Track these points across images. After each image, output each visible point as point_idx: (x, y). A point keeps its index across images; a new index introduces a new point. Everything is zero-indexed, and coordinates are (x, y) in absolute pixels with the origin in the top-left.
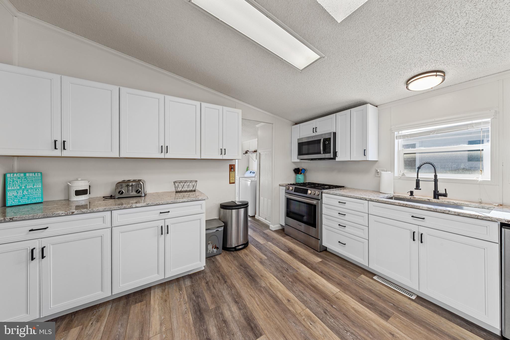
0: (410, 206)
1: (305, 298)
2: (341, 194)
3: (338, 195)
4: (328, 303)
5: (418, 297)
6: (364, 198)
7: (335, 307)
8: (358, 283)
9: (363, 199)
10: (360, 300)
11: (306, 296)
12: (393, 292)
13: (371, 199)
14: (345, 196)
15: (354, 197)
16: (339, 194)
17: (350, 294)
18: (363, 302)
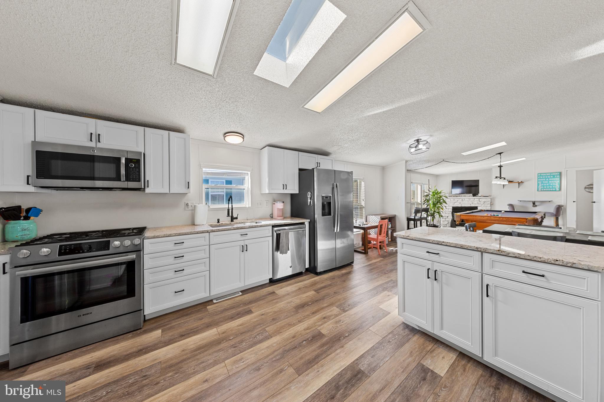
0: (240, 228)
1: (211, 361)
2: (178, 233)
3: (172, 235)
4: (226, 342)
5: (241, 292)
6: (206, 231)
7: (232, 338)
8: (214, 313)
9: (204, 232)
10: (232, 319)
11: (208, 360)
12: (233, 300)
13: (212, 230)
14: (184, 234)
15: (195, 233)
16: (174, 234)
17: (223, 323)
18: (235, 318)
